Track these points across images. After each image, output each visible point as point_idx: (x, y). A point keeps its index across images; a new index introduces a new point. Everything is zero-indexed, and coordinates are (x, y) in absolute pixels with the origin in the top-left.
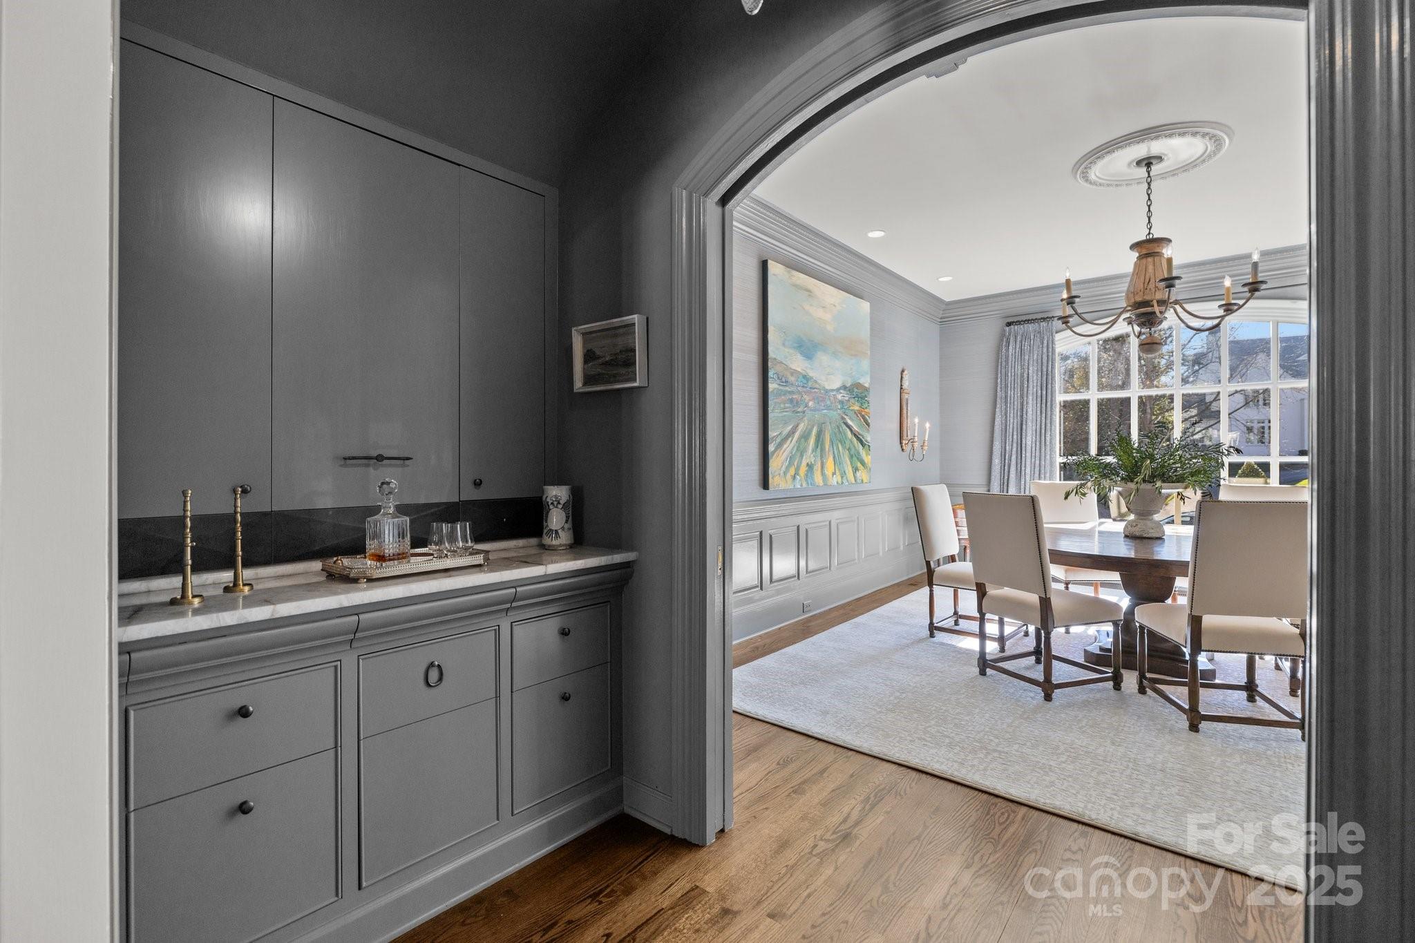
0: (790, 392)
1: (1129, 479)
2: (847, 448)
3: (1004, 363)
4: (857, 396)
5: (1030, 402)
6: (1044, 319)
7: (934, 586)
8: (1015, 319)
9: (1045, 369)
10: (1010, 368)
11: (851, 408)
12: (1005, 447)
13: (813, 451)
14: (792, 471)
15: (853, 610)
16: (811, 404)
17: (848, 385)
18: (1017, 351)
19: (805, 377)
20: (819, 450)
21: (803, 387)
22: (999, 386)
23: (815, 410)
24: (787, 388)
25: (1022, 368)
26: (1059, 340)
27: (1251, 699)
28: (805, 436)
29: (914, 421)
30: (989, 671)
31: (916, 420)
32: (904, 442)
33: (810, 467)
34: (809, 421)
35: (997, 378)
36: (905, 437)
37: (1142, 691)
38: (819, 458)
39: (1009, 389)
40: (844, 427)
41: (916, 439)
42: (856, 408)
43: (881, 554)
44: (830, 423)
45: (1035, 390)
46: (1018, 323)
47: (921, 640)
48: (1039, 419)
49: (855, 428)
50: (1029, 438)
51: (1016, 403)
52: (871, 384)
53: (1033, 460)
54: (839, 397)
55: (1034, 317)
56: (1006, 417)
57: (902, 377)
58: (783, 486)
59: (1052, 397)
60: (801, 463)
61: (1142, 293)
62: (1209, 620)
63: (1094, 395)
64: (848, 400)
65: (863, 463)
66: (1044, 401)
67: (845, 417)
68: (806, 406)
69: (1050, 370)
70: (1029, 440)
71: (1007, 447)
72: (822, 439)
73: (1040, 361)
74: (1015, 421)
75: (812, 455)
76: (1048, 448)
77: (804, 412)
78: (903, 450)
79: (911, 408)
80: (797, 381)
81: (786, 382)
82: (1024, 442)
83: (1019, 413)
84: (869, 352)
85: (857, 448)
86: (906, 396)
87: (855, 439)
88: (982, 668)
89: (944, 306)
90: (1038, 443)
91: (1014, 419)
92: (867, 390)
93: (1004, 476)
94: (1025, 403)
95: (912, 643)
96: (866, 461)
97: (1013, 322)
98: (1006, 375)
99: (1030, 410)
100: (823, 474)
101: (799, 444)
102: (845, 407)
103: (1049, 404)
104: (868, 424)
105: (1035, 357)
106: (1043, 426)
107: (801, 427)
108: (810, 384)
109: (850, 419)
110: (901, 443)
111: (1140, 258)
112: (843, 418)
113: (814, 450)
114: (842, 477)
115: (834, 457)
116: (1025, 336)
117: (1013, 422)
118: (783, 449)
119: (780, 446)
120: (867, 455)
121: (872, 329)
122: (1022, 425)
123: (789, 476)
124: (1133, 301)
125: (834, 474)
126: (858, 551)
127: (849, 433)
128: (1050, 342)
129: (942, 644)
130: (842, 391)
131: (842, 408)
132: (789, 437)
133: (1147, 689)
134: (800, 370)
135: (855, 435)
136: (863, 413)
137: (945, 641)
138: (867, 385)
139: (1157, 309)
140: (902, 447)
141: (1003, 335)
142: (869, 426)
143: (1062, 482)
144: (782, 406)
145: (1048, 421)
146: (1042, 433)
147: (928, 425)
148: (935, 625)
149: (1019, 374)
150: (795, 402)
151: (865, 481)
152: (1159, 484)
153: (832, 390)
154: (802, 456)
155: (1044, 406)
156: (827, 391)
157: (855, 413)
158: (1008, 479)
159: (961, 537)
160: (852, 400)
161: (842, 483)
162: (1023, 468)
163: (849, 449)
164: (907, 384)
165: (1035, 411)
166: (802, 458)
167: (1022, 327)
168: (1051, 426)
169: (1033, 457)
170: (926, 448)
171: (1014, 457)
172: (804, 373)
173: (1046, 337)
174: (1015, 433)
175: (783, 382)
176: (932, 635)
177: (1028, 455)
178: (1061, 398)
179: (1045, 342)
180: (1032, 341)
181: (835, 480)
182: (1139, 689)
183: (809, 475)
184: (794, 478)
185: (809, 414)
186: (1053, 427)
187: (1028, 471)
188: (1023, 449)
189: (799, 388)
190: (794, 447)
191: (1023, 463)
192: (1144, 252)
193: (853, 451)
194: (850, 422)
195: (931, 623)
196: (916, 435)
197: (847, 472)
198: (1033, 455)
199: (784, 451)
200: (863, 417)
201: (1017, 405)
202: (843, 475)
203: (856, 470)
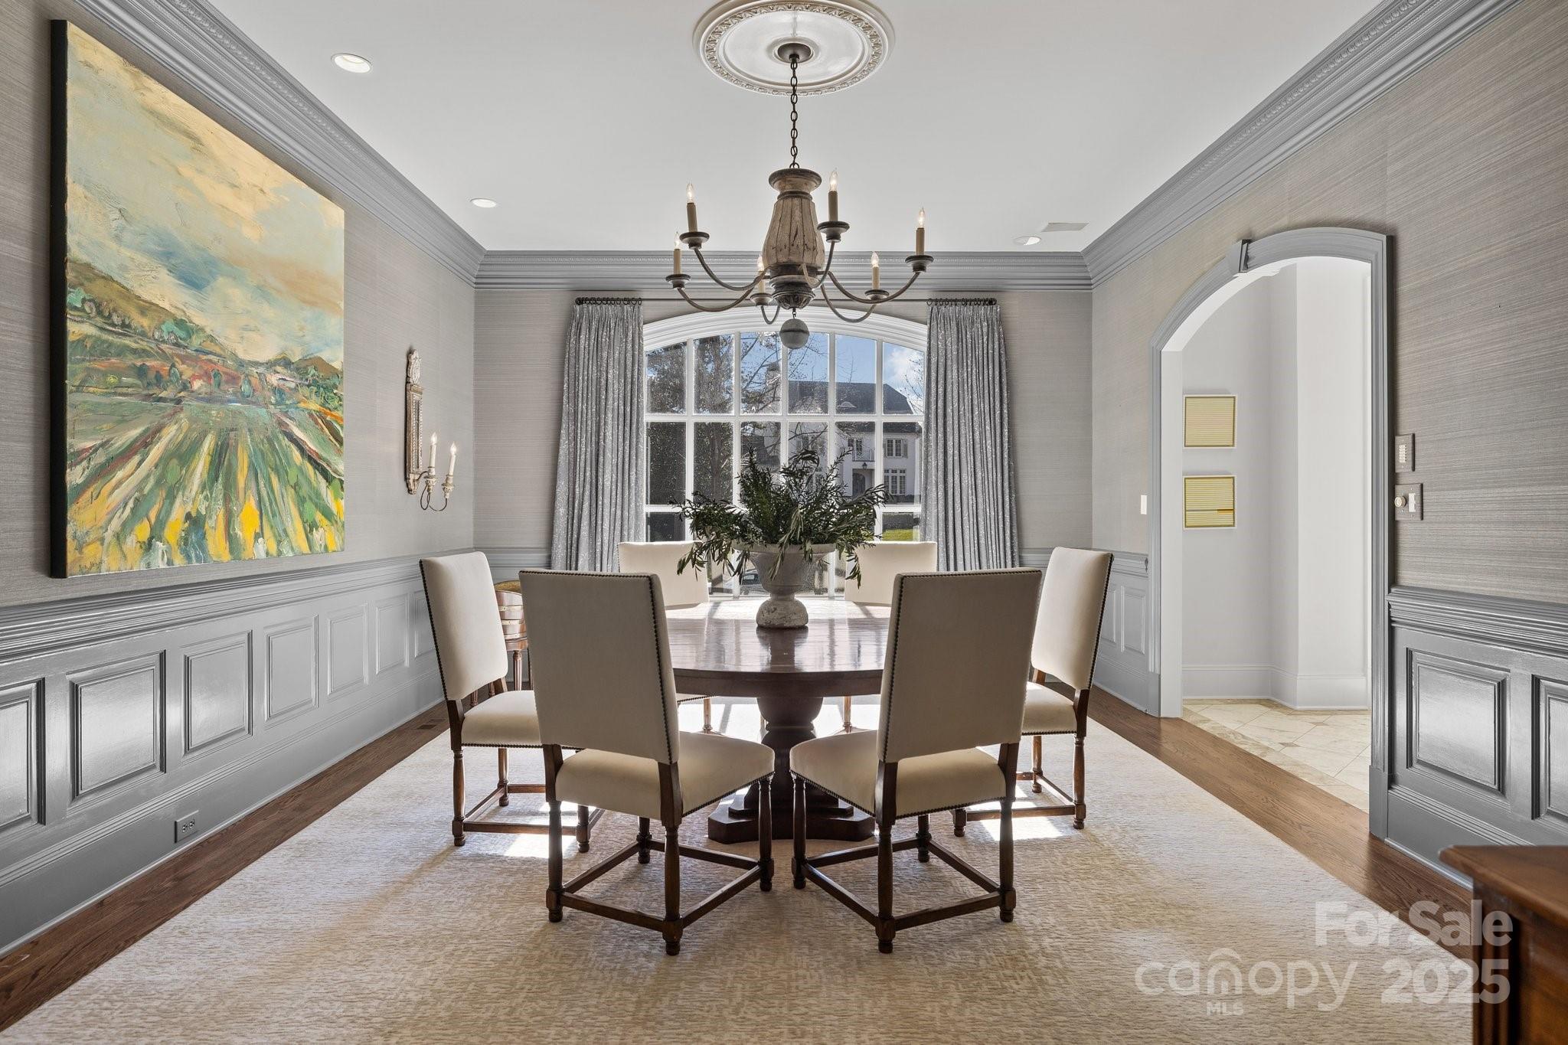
0: (134, 351)
1: (771, 537)
2: (292, 483)
3: (573, 361)
4: (315, 383)
5: (610, 421)
6: (628, 301)
7: (463, 748)
8: (589, 295)
9: (629, 375)
10: (581, 370)
11: (302, 405)
12: (574, 489)
13: (203, 487)
14: (142, 531)
15: (301, 809)
16: (197, 385)
17: (295, 359)
18: (592, 344)
19: (180, 323)
20: (219, 486)
21: (177, 344)
22: (566, 395)
23: (210, 399)
24: (127, 341)
25: (599, 371)
26: (647, 335)
27: (923, 858)
28: (183, 454)
29: (430, 441)
30: (566, 911)
31: (434, 439)
32: (412, 477)
33: (195, 522)
34: (192, 420)
35: (562, 383)
36: (413, 468)
37: (799, 884)
38: (221, 502)
39: (580, 400)
40: (286, 442)
41: (433, 472)
42: (314, 405)
43: (366, 680)
44: (250, 430)
45: (616, 404)
46: (594, 301)
47: (436, 860)
48: (621, 449)
49: (311, 445)
50: (608, 476)
51: (589, 422)
52: (345, 363)
53: (613, 509)
54: (274, 379)
55: (616, 295)
56: (576, 444)
57: (408, 363)
58: (111, 564)
59: (638, 415)
60: (169, 513)
61: (787, 250)
62: (908, 765)
63: (690, 417)
64: (296, 389)
65: (328, 514)
66: (628, 421)
67: (288, 421)
68: (185, 388)
69: (636, 377)
70: (608, 479)
71: (577, 490)
72: (230, 465)
73: (622, 362)
74: (589, 450)
75: (201, 497)
76: (633, 492)
77: (179, 401)
78: (409, 491)
79: (426, 417)
80: (159, 328)
81: (124, 325)
82: (600, 482)
83: (593, 438)
84: (342, 305)
85: (314, 483)
86: (416, 397)
87: (310, 469)
88: (553, 907)
89: (482, 258)
90: (619, 484)
91: (586, 447)
92: (337, 374)
93: (572, 534)
94: (602, 424)
95: (421, 870)
96: (335, 511)
97: (586, 299)
98: (576, 379)
99: (609, 434)
100: (231, 537)
101: (164, 469)
102: (288, 402)
103: (634, 426)
104: (340, 441)
105: (617, 355)
106: (627, 460)
107: (170, 433)
108: (196, 341)
109: (299, 426)
110: (406, 479)
111: (783, 196)
112: (281, 423)
113: (208, 485)
114: (279, 542)
115: (260, 501)
116: (603, 322)
117: (585, 451)
118: (114, 481)
119: (103, 472)
120: (336, 498)
121: (348, 262)
122: (598, 455)
123: (131, 543)
124: (774, 261)
125: (259, 535)
126: (318, 682)
127: (296, 454)
128: (637, 335)
129: (478, 858)
130: (279, 369)
131: (278, 404)
132: (135, 453)
133: (807, 879)
134: (167, 307)
135: (310, 459)
136: (328, 418)
137: (483, 851)
138: (337, 365)
139: (807, 278)
140: (407, 485)
141: (571, 315)
142: (341, 443)
143: (649, 543)
144: (112, 379)
145: (633, 452)
146: (624, 471)
147: (453, 449)
148: (466, 820)
149: (594, 378)
150: (152, 375)
151: (331, 548)
152: (809, 546)
153: (256, 364)
154: (171, 497)
155: (627, 429)
156: (242, 364)
157: (311, 415)
158: (578, 539)
159: (508, 637)
160: (306, 391)
161: (280, 553)
162: (599, 522)
163: (296, 487)
164: (418, 375)
165: (615, 436)
166: (172, 504)
167: (598, 307)
168: (637, 460)
169: (613, 505)
170: (450, 488)
171: (586, 505)
172: (179, 315)
173: (631, 327)
174: (588, 469)
175: (114, 325)
176: (459, 842)
177: (607, 501)
178: (649, 418)
179: (630, 334)
180: (612, 333)
181: (260, 550)
182: (795, 882)
183: (193, 538)
184: (148, 546)
185: (191, 406)
186: (640, 461)
187: (606, 526)
188: (600, 492)
189: (163, 346)
190: (148, 476)
191: (600, 513)
192: (789, 188)
193: (305, 490)
194: (298, 433)
195: (458, 818)
196: (433, 465)
197: (290, 530)
198: (613, 501)
199: (117, 486)
200: (329, 425)
201: (591, 425)
202: (281, 536)
203: (310, 527)
